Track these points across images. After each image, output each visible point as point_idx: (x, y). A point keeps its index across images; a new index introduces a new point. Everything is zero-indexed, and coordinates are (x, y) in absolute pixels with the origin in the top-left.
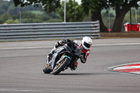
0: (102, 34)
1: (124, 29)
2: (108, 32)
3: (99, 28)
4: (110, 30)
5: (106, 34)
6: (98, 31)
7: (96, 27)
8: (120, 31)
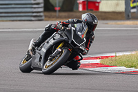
0: (47, 14)
1: (78, 8)
2: (55, 11)
3: (42, 5)
4: (57, 9)
5: (53, 14)
6: (42, 10)
7: (38, 4)
8: (71, 10)
